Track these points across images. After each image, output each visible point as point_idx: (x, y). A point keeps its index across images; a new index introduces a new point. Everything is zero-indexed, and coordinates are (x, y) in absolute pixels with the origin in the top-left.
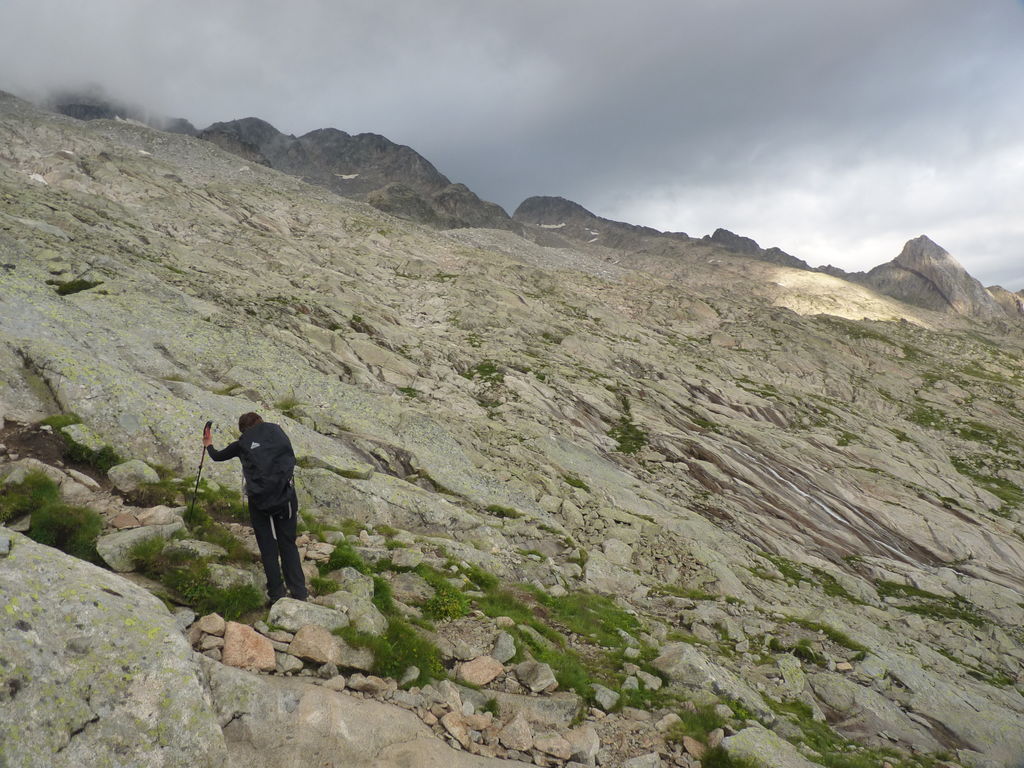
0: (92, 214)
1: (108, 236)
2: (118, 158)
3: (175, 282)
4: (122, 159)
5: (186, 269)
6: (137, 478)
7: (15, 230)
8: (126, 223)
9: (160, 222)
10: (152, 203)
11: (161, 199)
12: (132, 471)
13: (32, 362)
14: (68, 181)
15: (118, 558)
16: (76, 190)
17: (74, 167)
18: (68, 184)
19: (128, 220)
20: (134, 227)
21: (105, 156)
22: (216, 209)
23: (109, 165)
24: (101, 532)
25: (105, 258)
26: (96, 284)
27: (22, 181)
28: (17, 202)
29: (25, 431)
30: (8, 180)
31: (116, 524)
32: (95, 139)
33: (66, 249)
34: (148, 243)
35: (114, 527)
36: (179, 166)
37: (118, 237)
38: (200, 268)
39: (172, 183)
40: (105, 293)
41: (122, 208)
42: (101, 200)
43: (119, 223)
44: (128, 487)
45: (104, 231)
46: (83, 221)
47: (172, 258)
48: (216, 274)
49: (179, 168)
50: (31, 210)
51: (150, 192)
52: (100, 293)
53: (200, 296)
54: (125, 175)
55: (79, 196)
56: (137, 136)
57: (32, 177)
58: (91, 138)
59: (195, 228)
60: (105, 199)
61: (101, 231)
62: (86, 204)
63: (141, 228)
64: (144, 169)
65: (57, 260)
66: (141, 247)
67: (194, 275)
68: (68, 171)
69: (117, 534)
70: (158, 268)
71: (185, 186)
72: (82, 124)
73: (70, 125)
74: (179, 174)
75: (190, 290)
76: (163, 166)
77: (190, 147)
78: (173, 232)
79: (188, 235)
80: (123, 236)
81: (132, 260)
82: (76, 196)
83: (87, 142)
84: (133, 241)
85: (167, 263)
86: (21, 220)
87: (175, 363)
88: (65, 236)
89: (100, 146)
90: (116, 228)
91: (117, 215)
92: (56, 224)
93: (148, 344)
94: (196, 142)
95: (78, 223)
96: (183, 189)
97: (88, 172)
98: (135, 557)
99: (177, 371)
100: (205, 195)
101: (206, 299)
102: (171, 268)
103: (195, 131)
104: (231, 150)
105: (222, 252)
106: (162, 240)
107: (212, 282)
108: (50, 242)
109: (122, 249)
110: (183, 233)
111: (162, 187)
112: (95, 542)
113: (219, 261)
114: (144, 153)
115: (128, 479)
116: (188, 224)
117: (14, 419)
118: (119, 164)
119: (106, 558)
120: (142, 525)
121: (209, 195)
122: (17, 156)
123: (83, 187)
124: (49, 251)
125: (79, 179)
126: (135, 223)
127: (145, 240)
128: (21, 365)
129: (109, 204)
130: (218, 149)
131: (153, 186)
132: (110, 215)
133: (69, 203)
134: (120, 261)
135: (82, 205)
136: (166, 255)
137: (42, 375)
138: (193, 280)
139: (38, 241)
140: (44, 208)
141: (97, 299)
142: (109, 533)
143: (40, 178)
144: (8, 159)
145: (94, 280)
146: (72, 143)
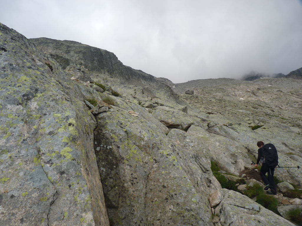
0: (257, 106)
1: (262, 111)
2: (262, 89)
3: (284, 122)
4: (263, 89)
5: (287, 118)
6: (287, 187)
7: (238, 113)
8: (267, 107)
9: (277, 105)
10: (274, 100)
11: (276, 98)
12: (285, 185)
13: (250, 150)
14: (249, 98)
15: (285, 215)
16: (252, 100)
17: (251, 94)
18: (250, 99)
19: (268, 106)
20: (269, 108)
21: (259, 89)
22: (295, 98)
23: (260, 91)
24: (278, 205)
25: (262, 118)
26: (262, 126)
27: (238, 100)
28: (237, 106)
29: (251, 170)
30: (234, 101)
31: (283, 203)
32: (255, 85)
33: (251, 117)
34: (274, 112)
35: (282, 204)
36: (281, 87)
37: (265, 111)
38: (292, 117)
39: (279, 92)
40: (265, 128)
41: (265, 103)
42: (259, 102)
43: (265, 107)
44: (284, 190)
45: (261, 110)
46: (254, 108)
47: (282, 115)
48: (298, 118)
49: (281, 88)
50: (241, 108)
51: (273, 97)
52: (263, 128)
53: (293, 126)
54: (265, 93)
55: (253, 102)
56: (267, 81)
57: (240, 99)
58: (254, 85)
59: (288, 105)
60: (260, 101)
61: (260, 110)
62: (255, 103)
63: (271, 108)
64: (270, 90)
65: (249, 120)
66: (272, 113)
67: (290, 119)
68: (249, 95)
69: (283, 206)
70: (278, 119)
71: (283, 93)
72: (252, 82)
73: (248, 83)
74: (281, 90)
75: (289, 124)
76: (276, 88)
77: (284, 81)
78: (281, 107)
79: (286, 107)
80: (266, 111)
81: (270, 117)
82: (252, 102)
83: (253, 86)
84: (269, 112)
85: (281, 117)
86: (239, 111)
87: (290, 149)
88: (250, 113)
89: (257, 87)
90: (264, 109)
91: (264, 105)
92: (248, 110)
93: (280, 143)
94: (285, 79)
95: (253, 109)
96: (283, 94)
97: (254, 95)
98: (291, 215)
99: (291, 151)
100: (290, 94)
101: (295, 127)
102: (282, 118)
103: (285, 75)
104: (298, 78)
105: (299, 111)
106: (278, 110)
107: (297, 121)
108: (246, 116)
109: (266, 115)
110: (285, 107)
111: (276, 95)
112: (277, 208)
113: (298, 114)
114: (270, 86)
115: (284, 188)
116: (286, 104)
117: (247, 167)
118: (263, 91)
119: (281, 214)
120: (292, 204)
121: (292, 94)
122: (236, 94)
123: (253, 99)
124: (247, 118)
125: (252, 97)
126: (269, 106)
127: (273, 111)
128: (247, 151)
129: (261, 102)
130: (293, 79)
131: (274, 95)
132: (262, 105)
133: (250, 104)
134: (266, 118)
135: (254, 104)
136: (280, 114)
137: (253, 154)
138: (290, 121)
139: (244, 116)
140: (244, 106)
141: (263, 130)
142: (281, 205)
143: (242, 99)
144: (234, 95)
145: (261, 125)
146: (249, 88)
